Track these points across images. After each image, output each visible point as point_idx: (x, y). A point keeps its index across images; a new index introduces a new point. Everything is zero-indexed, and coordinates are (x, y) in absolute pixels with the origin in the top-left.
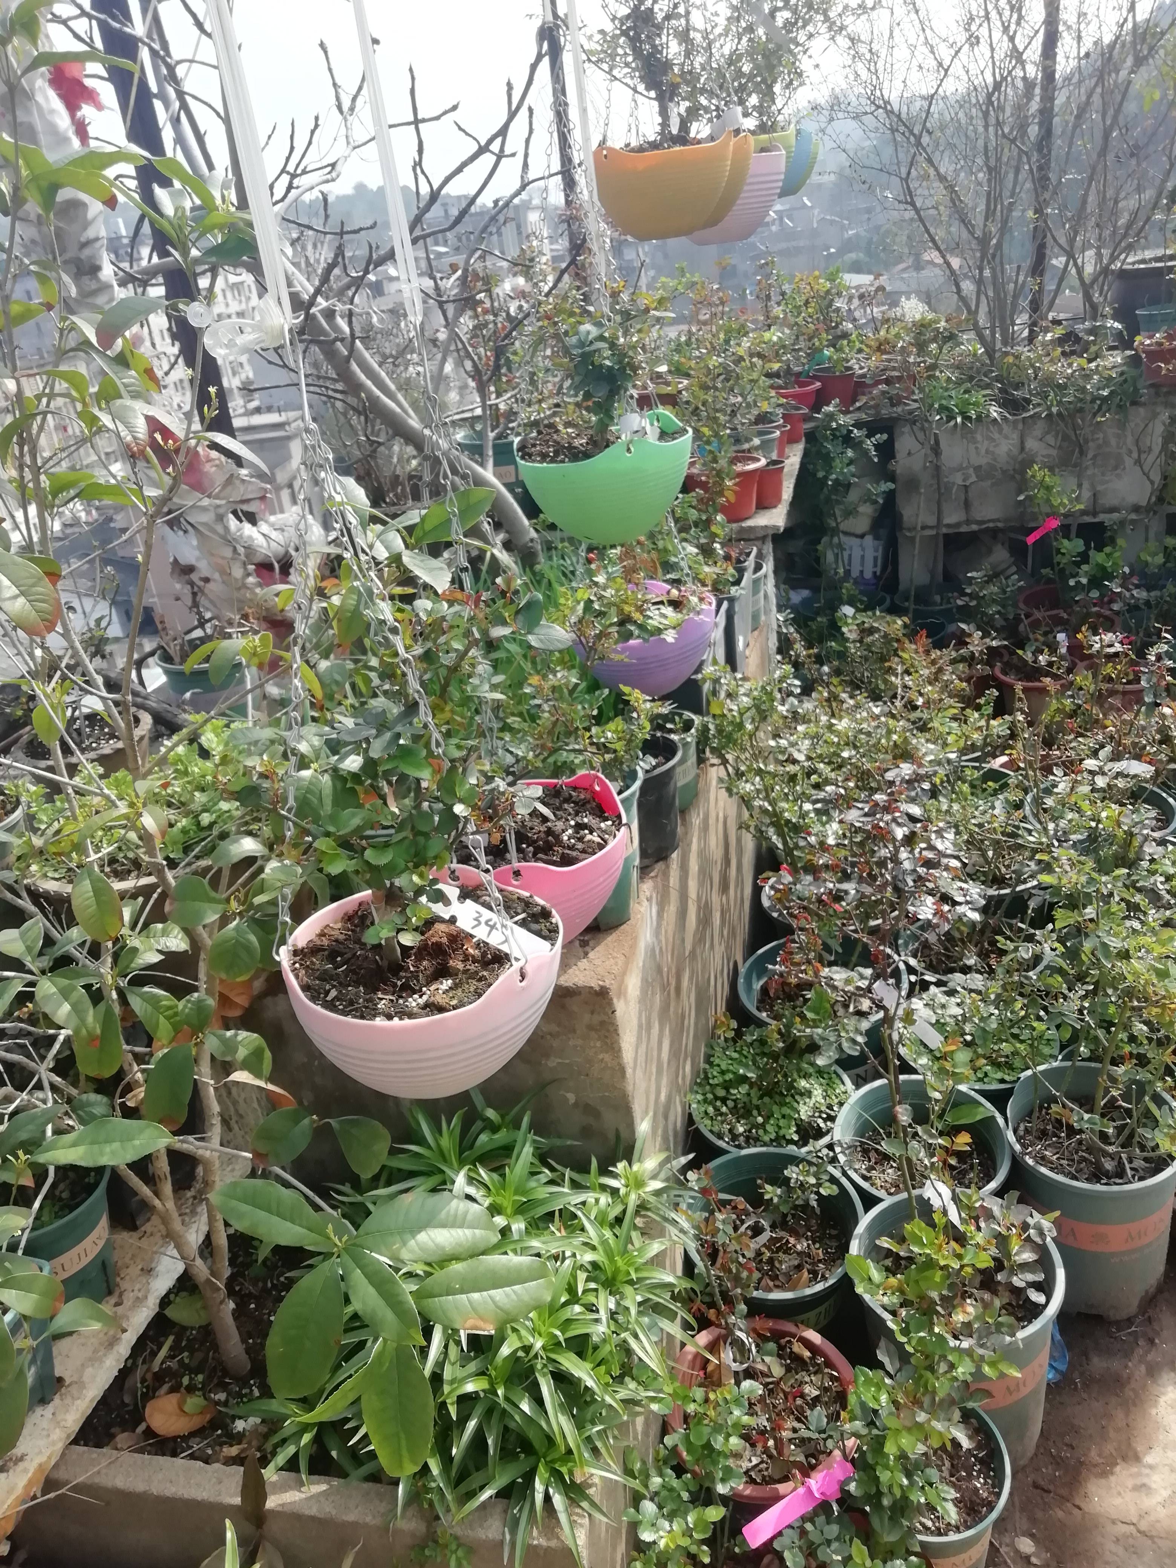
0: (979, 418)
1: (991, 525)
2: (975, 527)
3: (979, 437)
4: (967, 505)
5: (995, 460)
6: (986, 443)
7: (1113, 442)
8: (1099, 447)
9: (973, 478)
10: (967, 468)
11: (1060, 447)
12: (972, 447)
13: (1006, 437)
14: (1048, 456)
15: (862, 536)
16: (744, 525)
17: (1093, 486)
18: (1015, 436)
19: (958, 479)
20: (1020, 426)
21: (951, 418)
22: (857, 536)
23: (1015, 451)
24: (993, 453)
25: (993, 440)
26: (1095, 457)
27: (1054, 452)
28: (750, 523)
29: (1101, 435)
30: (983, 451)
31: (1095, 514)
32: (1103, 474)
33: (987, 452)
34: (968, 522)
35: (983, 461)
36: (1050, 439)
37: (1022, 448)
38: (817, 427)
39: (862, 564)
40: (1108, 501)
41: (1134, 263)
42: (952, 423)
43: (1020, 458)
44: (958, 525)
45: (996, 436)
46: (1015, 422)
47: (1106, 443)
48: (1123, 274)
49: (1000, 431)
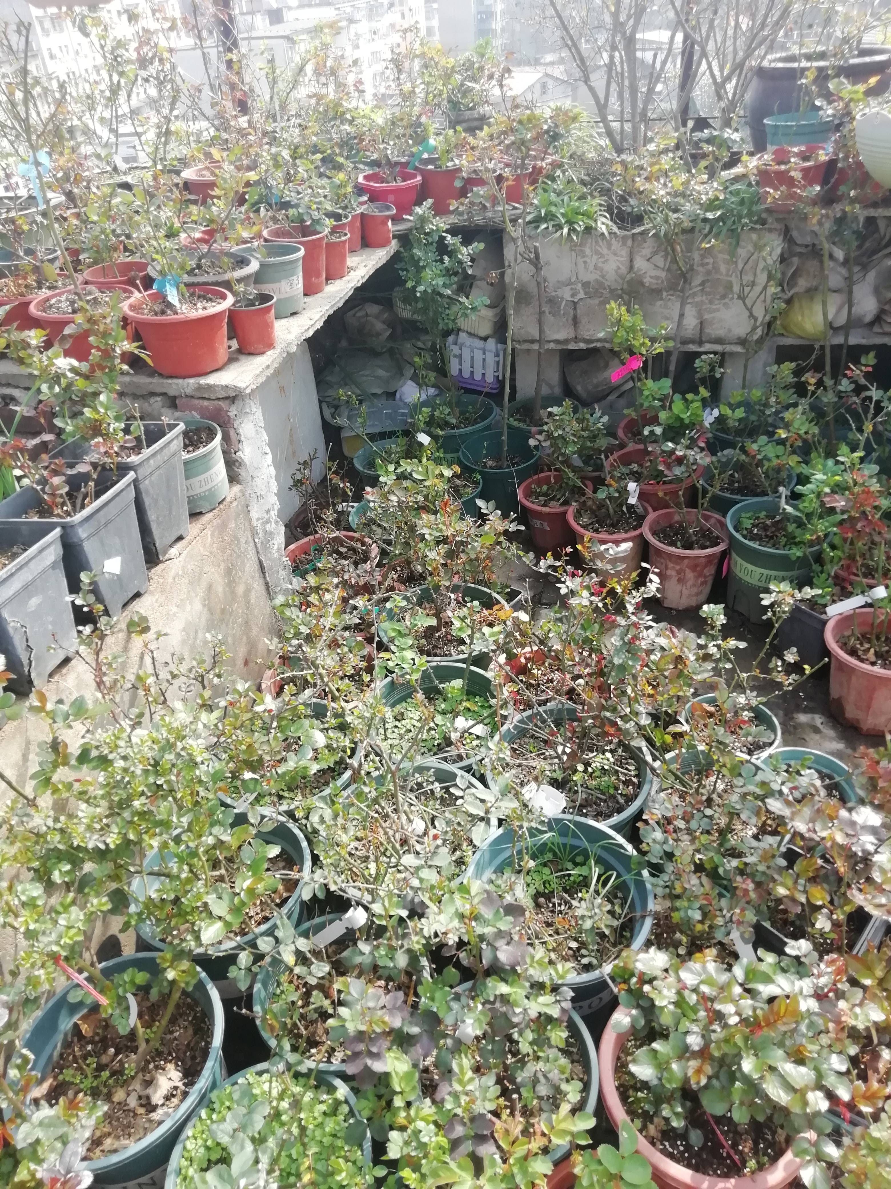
0: (588, 229)
1: (599, 345)
2: (582, 346)
3: (588, 251)
4: (575, 322)
5: (603, 277)
6: (595, 257)
7: (723, 268)
8: (709, 273)
9: (581, 295)
10: (575, 283)
11: (669, 270)
12: (580, 261)
13: (615, 254)
14: (657, 278)
15: (485, 339)
16: (204, 381)
17: (700, 314)
18: (624, 253)
19: (566, 294)
20: (629, 243)
21: (559, 227)
22: (481, 338)
23: (624, 270)
24: (601, 270)
25: (602, 256)
26: (703, 284)
27: (663, 274)
28: (213, 379)
29: (711, 260)
30: (591, 268)
31: (701, 343)
32: (711, 302)
33: (596, 267)
34: (576, 339)
35: (591, 277)
36: (659, 260)
37: (631, 267)
38: (410, 230)
39: (484, 368)
40: (715, 330)
41: (771, 61)
42: (558, 234)
43: (628, 277)
44: (566, 341)
45: (605, 251)
46: (624, 238)
47: (716, 269)
48: (761, 72)
49: (609, 246)
